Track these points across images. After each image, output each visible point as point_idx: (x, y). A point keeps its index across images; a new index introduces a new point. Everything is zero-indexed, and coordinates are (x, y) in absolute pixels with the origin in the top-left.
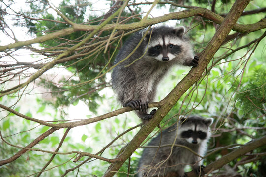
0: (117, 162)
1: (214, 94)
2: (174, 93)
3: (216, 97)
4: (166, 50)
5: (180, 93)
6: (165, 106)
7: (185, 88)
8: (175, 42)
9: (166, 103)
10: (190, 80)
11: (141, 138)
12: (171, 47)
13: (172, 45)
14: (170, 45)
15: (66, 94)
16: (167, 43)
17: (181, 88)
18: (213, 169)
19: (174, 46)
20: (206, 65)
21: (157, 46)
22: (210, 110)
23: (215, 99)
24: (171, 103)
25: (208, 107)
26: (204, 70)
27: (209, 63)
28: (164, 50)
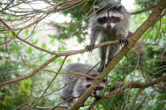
0: (98, 79)
1: (162, 34)
2: (137, 33)
3: (164, 36)
4: (110, 20)
5: (141, 32)
6: (131, 42)
7: (145, 29)
8: (116, 15)
9: (131, 40)
10: (149, 23)
11: (114, 63)
12: (113, 19)
13: (114, 17)
14: (113, 17)
15: (66, 32)
16: (110, 15)
17: (142, 29)
18: (161, 81)
19: (115, 17)
20: (161, 13)
21: (103, 18)
22: (159, 44)
23: (163, 37)
24: (135, 40)
25: (158, 42)
26: (158, 16)
27: (162, 11)
28: (108, 21)
